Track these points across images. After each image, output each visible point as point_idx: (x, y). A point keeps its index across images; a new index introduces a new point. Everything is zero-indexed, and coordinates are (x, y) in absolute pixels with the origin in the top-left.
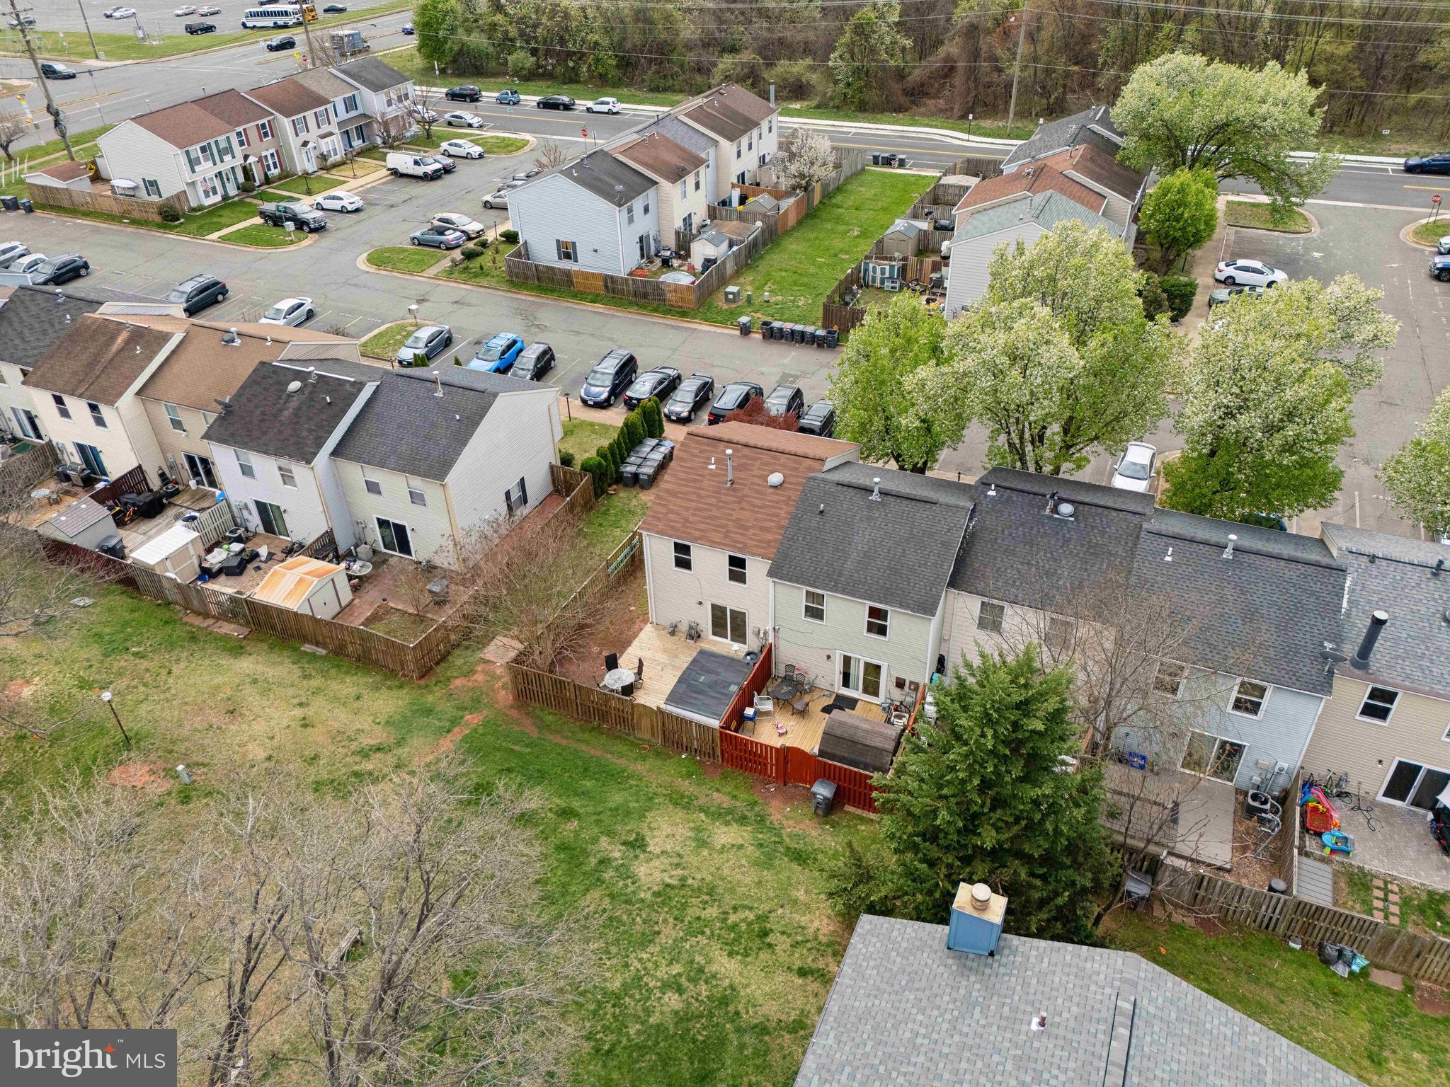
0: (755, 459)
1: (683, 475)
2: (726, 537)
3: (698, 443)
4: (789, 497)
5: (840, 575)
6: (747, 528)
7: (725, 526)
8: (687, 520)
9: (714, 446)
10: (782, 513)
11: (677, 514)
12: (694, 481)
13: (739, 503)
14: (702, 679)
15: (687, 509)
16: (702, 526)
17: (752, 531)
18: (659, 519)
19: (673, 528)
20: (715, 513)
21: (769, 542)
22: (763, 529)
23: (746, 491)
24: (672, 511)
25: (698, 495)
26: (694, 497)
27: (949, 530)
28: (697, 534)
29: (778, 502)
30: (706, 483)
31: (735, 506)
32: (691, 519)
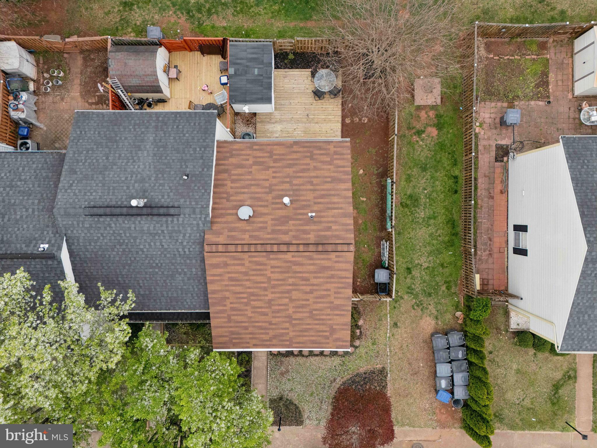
0: (273, 232)
1: (335, 199)
2: (271, 153)
3: (338, 237)
4: (228, 200)
5: (156, 127)
6: (255, 163)
7: (275, 161)
8: (311, 158)
9: (318, 236)
10: (229, 183)
11: (323, 162)
12: (322, 196)
13: (271, 185)
14: (256, 71)
15: (316, 168)
16: (294, 156)
17: (250, 162)
18: (336, 153)
19: (320, 148)
20: (290, 171)
21: (232, 156)
22: (241, 166)
23: (269, 197)
24: (330, 163)
25: (311, 183)
26: (315, 181)
27: (71, 185)
28: (295, 148)
29: (237, 193)
30: (310, 196)
31: (274, 181)
32: (308, 161)
